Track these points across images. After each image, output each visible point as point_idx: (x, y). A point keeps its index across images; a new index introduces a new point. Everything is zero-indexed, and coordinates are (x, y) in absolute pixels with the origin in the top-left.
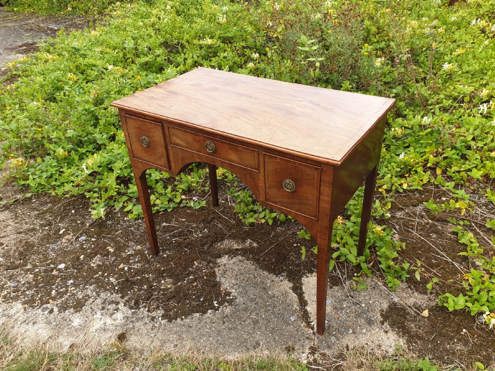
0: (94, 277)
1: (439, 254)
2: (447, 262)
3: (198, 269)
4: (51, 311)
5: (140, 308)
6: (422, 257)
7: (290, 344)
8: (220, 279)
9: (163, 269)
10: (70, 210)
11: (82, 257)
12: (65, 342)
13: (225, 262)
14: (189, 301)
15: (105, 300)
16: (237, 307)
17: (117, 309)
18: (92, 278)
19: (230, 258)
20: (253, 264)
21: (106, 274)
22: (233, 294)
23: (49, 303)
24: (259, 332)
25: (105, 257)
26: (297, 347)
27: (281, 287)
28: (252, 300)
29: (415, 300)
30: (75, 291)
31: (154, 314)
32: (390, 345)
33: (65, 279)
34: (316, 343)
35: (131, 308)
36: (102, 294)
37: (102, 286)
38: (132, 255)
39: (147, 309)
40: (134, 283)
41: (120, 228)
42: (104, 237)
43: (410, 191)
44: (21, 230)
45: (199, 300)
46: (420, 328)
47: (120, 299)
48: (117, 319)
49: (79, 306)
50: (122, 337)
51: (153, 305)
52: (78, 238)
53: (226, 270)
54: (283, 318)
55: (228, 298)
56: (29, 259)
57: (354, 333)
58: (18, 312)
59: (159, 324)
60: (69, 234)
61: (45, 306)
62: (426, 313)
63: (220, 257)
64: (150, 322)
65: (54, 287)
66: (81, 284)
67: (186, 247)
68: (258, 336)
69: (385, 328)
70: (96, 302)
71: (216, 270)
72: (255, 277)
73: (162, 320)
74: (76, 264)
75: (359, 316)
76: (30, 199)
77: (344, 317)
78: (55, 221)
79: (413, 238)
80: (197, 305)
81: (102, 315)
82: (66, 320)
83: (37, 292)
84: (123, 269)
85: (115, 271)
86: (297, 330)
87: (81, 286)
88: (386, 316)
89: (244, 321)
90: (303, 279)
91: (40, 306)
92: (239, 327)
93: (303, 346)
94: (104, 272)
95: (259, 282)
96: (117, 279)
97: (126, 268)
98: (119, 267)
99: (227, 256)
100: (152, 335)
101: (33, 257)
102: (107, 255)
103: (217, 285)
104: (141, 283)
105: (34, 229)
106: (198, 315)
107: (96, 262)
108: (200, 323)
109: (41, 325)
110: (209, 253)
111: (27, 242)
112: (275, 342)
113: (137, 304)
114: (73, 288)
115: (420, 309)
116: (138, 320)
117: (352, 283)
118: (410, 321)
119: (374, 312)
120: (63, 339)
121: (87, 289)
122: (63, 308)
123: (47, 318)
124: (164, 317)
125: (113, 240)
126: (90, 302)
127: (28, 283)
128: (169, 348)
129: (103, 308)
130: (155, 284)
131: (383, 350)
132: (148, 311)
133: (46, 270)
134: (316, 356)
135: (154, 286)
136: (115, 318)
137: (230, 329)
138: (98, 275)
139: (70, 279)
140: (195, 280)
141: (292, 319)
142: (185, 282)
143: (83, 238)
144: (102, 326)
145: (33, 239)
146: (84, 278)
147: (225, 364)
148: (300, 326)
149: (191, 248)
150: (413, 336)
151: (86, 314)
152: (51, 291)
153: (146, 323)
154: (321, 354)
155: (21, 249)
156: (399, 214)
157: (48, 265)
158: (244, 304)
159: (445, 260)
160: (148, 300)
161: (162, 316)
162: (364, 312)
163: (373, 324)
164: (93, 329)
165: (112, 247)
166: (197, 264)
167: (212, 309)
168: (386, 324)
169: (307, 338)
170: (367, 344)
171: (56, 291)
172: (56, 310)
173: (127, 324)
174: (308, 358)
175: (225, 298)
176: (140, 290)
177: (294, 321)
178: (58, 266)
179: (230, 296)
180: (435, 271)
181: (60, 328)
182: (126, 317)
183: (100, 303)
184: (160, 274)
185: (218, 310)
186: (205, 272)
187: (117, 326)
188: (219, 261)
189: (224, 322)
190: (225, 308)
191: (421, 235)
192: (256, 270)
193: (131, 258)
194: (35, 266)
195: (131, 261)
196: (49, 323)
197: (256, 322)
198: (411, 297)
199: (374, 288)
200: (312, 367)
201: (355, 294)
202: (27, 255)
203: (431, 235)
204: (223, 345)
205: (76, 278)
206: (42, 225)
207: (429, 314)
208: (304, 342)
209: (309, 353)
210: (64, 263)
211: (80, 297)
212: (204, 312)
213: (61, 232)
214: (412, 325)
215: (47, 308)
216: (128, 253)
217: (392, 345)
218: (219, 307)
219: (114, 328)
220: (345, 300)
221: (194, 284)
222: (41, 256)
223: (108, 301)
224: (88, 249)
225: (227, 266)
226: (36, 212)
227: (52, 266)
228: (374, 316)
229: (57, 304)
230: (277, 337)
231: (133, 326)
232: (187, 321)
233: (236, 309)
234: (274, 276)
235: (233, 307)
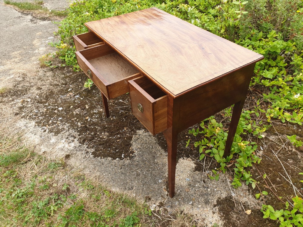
0: (72, 119)
1: (285, 175)
2: (288, 183)
3: (125, 132)
4: (45, 131)
5: (84, 144)
6: (270, 173)
7: (150, 195)
8: (133, 143)
9: (107, 126)
10: (79, 79)
11: (72, 106)
12: (43, 149)
13: (141, 133)
14: (110, 149)
15: (70, 134)
17: (73, 141)
18: (71, 120)
19: (145, 132)
20: (156, 140)
21: (78, 120)
22: (135, 154)
23: (46, 126)
24: (137, 181)
25: (83, 110)
26: (152, 199)
27: (164, 159)
28: (143, 161)
29: (247, 200)
30: (60, 124)
31: (89, 150)
32: (211, 221)
33: (59, 116)
34: (165, 201)
35: (80, 143)
36: (71, 130)
37: (73, 126)
38: (95, 113)
39: (87, 146)
40: (88, 129)
41: (97, 96)
42: (87, 99)
43: (291, 123)
44: (53, 84)
45: (116, 151)
46: (239, 220)
47: (77, 136)
48: (71, 146)
49: (57, 133)
50: (68, 157)
51: (91, 145)
52: (74, 96)
53: (139, 138)
54: (155, 179)
55: (131, 155)
56: (48, 100)
57: (192, 204)
58: (32, 126)
59: (89, 156)
60: (72, 92)
61: (43, 127)
62: (249, 212)
63: (139, 129)
64: (85, 154)
65: (52, 118)
66: (64, 121)
67: (125, 117)
68: (135, 183)
69: (214, 210)
70: (66, 133)
71: (134, 136)
72: (152, 148)
73: (91, 155)
74: (68, 110)
75: (202, 195)
76: (64, 67)
77: (192, 192)
78: (69, 83)
79: (271, 158)
80: (113, 153)
81: (65, 141)
82: (48, 138)
83: (44, 118)
84: (88, 119)
85: (83, 119)
86: (159, 189)
87: (64, 122)
88: (219, 203)
89: (133, 172)
90: (180, 159)
91: (42, 127)
92: (128, 174)
93: (157, 200)
94: (77, 118)
95: (153, 151)
96: (81, 124)
97: (89, 120)
98: (86, 118)
99: (143, 130)
100: (82, 161)
101: (51, 99)
102: (83, 109)
103: (130, 145)
104: (92, 130)
105: (58, 85)
106: (110, 158)
107: (77, 111)
108: (109, 164)
109: (38, 136)
110: (135, 125)
111: (52, 91)
112: (142, 191)
113: (84, 141)
114: (60, 122)
115: (246, 207)
116: (80, 150)
117: (210, 173)
118: (235, 212)
119: (213, 197)
120: (43, 147)
121: (66, 125)
122: (51, 131)
123: (41, 134)
124: (93, 153)
125: (90, 101)
126: (63, 133)
127: (43, 113)
128: (87, 172)
129: (67, 138)
130: (98, 133)
131: (204, 223)
132: (87, 147)
133: (53, 108)
134: (161, 209)
135: (97, 134)
136: (70, 145)
137: (122, 173)
138: (74, 119)
139: (61, 117)
140: (120, 138)
141: (160, 181)
142: (114, 137)
143: (77, 96)
144: (62, 147)
145: (55, 90)
146: (67, 118)
147: (108, 192)
148: (162, 187)
149: (127, 119)
150: (231, 222)
151: (59, 138)
152: (50, 120)
153: (82, 154)
154: (164, 209)
155: (48, 94)
156: (272, 138)
157: (55, 106)
158: (138, 161)
159: (287, 182)
160: (90, 141)
161: (92, 153)
162: (207, 194)
163: (209, 204)
164: (57, 147)
165: (88, 106)
166: (125, 129)
167: (119, 158)
168: (217, 207)
169: (162, 196)
170: (196, 215)
171: (52, 121)
172: (47, 131)
173: (74, 151)
174: (156, 208)
175: (129, 154)
176: (89, 134)
177: (160, 183)
178: (59, 108)
179: (133, 154)
180: (274, 186)
181: (44, 141)
182: (75, 146)
183: (67, 135)
184: (104, 129)
185: (122, 160)
186: (127, 136)
187: (69, 150)
188: (138, 131)
189: (121, 168)
190: (126, 160)
191: (279, 157)
192: (155, 144)
193: (94, 115)
194: (49, 105)
195: (94, 117)
196: (41, 136)
197: (138, 175)
198: (246, 197)
199: (223, 181)
200: (155, 214)
201: (208, 180)
202: (49, 98)
203: (289, 160)
204: (114, 181)
205: (63, 117)
206: (63, 84)
207: (252, 213)
208: (158, 198)
209: (158, 206)
210: (63, 107)
211: (60, 128)
212: (114, 159)
213: (69, 90)
214: (235, 216)
215: (44, 129)
216: (94, 112)
217: (213, 222)
218: (123, 158)
219: (67, 150)
220: (199, 182)
221: (118, 140)
222: (54, 100)
223: (71, 135)
224: (77, 103)
225: (141, 136)
226: (64, 76)
227: (56, 107)
228: (212, 199)
229: (49, 128)
230: (145, 189)
231: (76, 153)
232: (103, 160)
233: (132, 163)
234: (164, 151)
235: (131, 161)
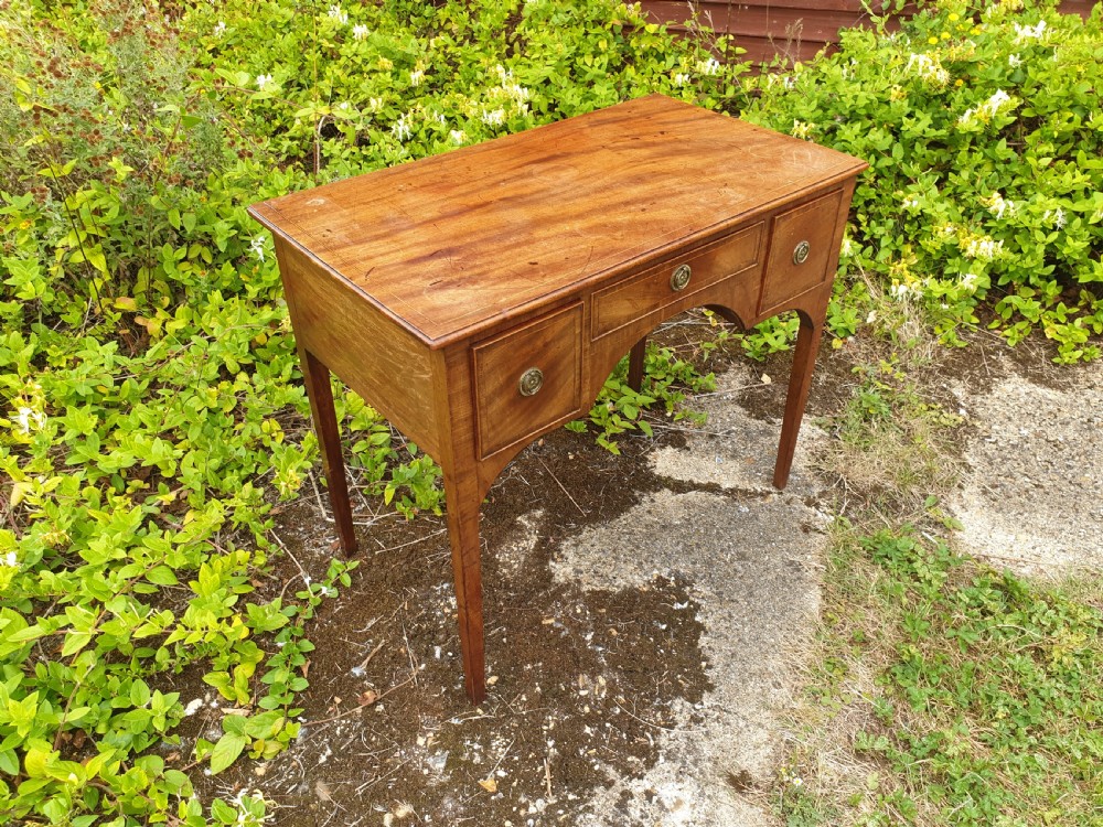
3: (567, 620)
5: (658, 743)
7: (796, 525)
8: (618, 587)
9: (539, 689)
13: (568, 569)
14: (660, 649)
16: (700, 575)
17: (649, 795)
19: (559, 560)
20: (595, 529)
22: (664, 574)
24: (764, 557)
26: (805, 520)
27: (667, 504)
28: (688, 550)
29: (735, 380)
31: (682, 720)
34: (799, 497)
35: (651, 763)
38: (452, 758)
39: (663, 730)
45: (664, 631)
48: (676, 797)
50: (740, 782)
51: (655, 717)
53: (596, 572)
54: (740, 520)
55: (671, 584)
59: (712, 710)
62: (765, 379)
63: (549, 575)
64: (704, 726)
71: (585, 588)
72: (631, 534)
73: (703, 703)
77: (752, 454)
80: (676, 636)
84: (500, 780)
85: (501, 800)
86: (769, 510)
89: (737, 571)
90: (657, 473)
92: (749, 581)
93: (802, 512)
95: (644, 530)
96: (539, 796)
97: (502, 773)
98: (493, 789)
99: (552, 563)
100: (742, 724)
103: (631, 594)
104: (571, 740)
106: (704, 639)
108: (727, 637)
110: (528, 590)
112: (789, 542)
115: (754, 382)
116: (693, 750)
119: (749, 423)
124: (694, 697)
130: (588, 708)
132: (671, 727)
134: (823, 503)
135: (594, 710)
136: (675, 800)
137: (751, 595)
140: (601, 630)
141: (744, 510)
142: (600, 649)
148: (762, 505)
153: (707, 734)
154: (820, 497)
158: (694, 563)
160: (638, 725)
161: (693, 704)
162: (747, 432)
166: (552, 621)
167: (694, 614)
168: (774, 420)
173: (701, 772)
174: (825, 512)
175: (672, 589)
176: (596, 743)
177: (749, 509)
179: (668, 580)
182: (677, 775)
184: (559, 696)
185: (699, 605)
186: (584, 610)
187: (702, 794)
188: (560, 579)
189: (733, 601)
190: (697, 594)
192: (612, 528)
193: (463, 759)
195: (477, 759)
197: (742, 557)
198: (729, 381)
204: (786, 611)
207: (768, 376)
208: (795, 509)
209: (817, 509)
212: (700, 627)
216: (440, 767)
218: (693, 602)
219: (707, 801)
220: (719, 442)
221: (613, 634)
225: (582, 568)
228: (756, 426)
230: (780, 538)
231: (709, 760)
232: (715, 658)
233: (705, 576)
234: (637, 506)
235: (697, 580)
